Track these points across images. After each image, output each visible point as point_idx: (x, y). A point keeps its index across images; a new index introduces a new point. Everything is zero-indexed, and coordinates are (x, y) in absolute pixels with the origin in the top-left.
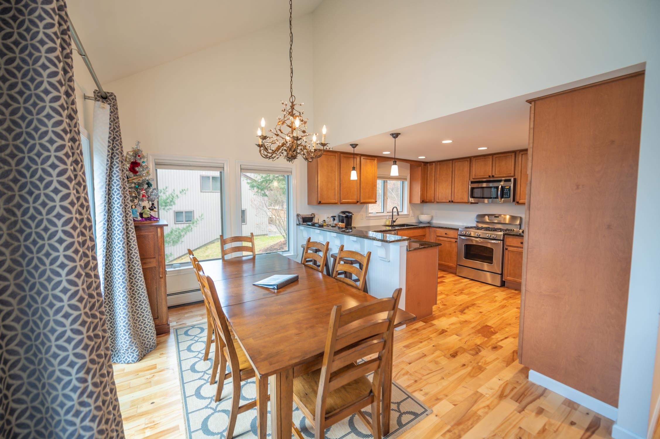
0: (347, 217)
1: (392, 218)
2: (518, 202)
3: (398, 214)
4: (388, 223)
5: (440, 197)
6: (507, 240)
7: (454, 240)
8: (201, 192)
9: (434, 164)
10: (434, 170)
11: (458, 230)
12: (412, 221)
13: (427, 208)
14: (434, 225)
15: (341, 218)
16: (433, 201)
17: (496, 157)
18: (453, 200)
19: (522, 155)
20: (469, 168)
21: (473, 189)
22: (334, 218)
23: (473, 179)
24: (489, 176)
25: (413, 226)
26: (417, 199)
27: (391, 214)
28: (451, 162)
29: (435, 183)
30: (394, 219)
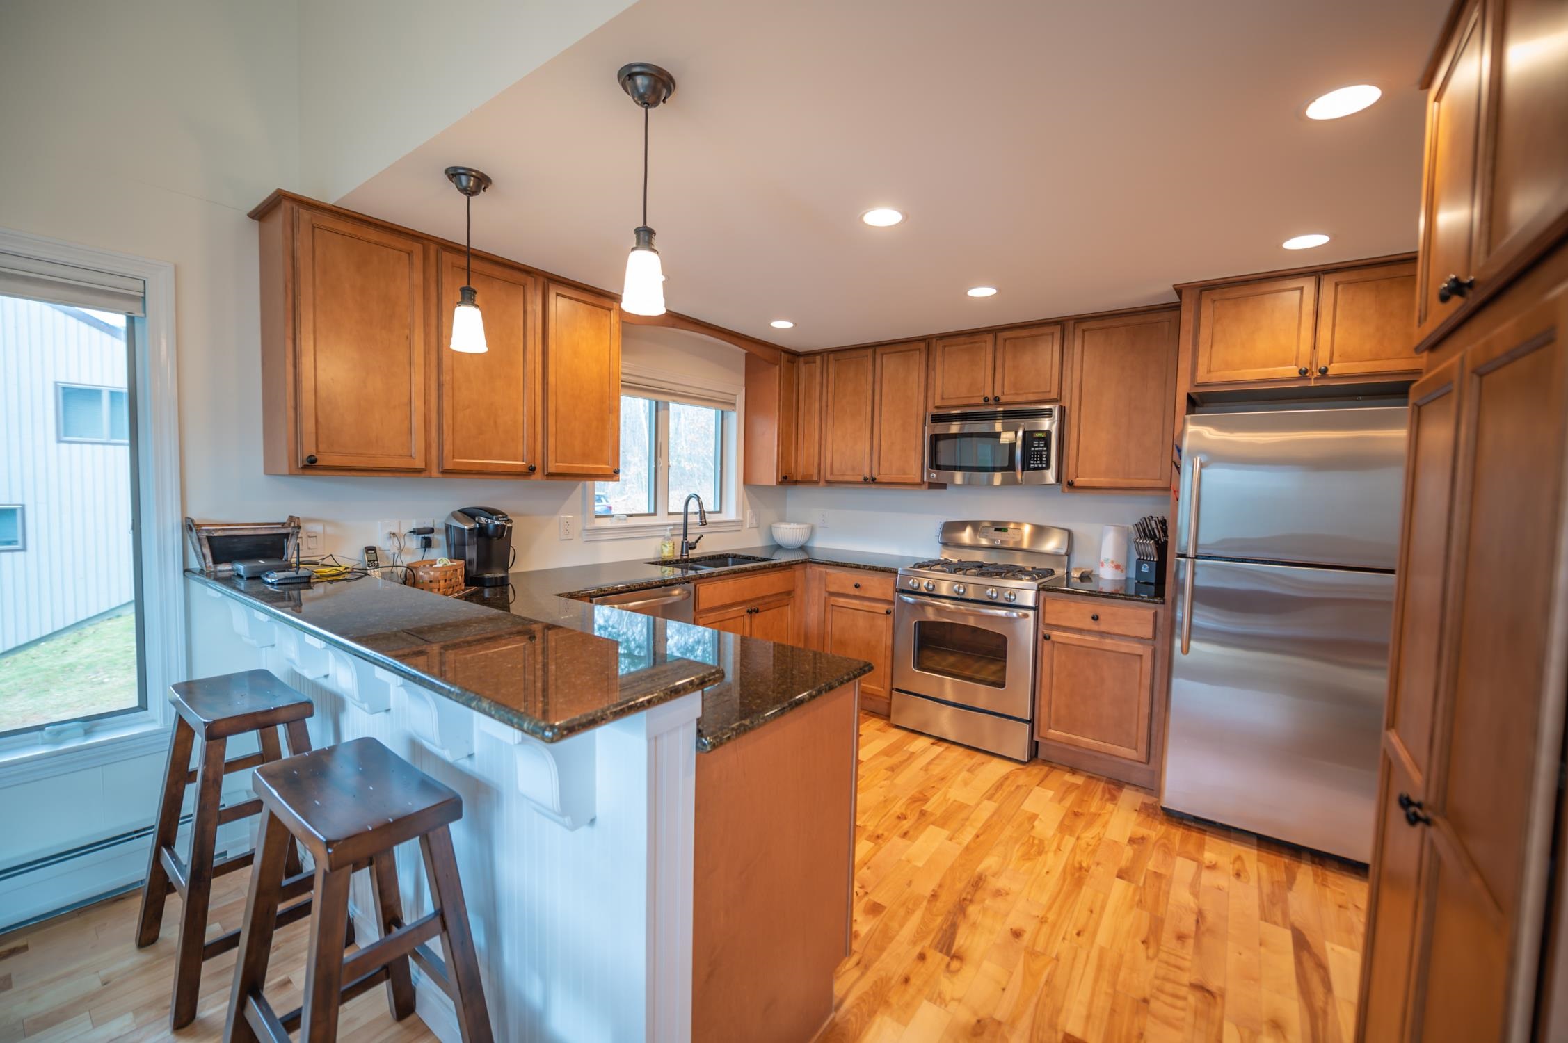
0: (481, 532)
1: (685, 535)
2: (1071, 484)
3: (703, 522)
4: (668, 552)
5: (836, 465)
6: (1048, 608)
7: (882, 607)
8: (59, 441)
9: (818, 358)
10: (818, 380)
11: (895, 572)
12: (749, 542)
13: (797, 499)
14: (818, 556)
15: (455, 537)
16: (815, 478)
17: (1005, 340)
18: (875, 474)
19: (1084, 331)
20: (923, 375)
21: (935, 439)
22: (426, 537)
23: (937, 407)
24: (986, 400)
25: (754, 559)
26: (768, 473)
27: (680, 519)
28: (870, 351)
29: (821, 420)
30: (691, 539)
